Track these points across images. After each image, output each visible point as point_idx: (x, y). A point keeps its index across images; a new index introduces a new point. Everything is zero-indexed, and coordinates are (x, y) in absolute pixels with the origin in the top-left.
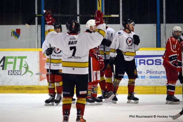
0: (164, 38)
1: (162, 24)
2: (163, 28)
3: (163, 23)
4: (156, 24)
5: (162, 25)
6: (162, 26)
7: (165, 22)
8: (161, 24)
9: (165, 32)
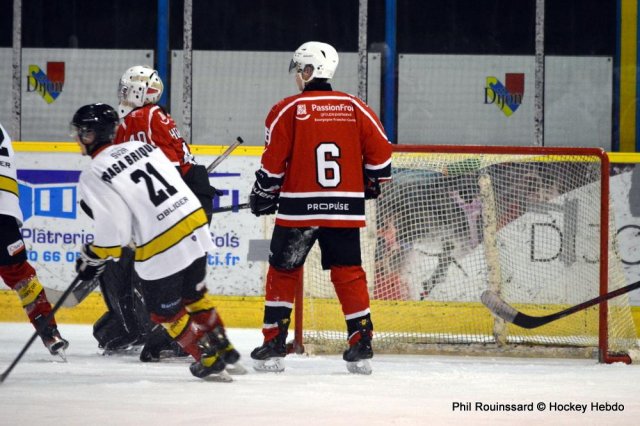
0: (185, 104)
1: (178, 52)
2: (183, 65)
3: (180, 47)
4: (151, 52)
5: (175, 55)
6: (178, 59)
7: (190, 44)
8: (173, 52)
9: (189, 80)
